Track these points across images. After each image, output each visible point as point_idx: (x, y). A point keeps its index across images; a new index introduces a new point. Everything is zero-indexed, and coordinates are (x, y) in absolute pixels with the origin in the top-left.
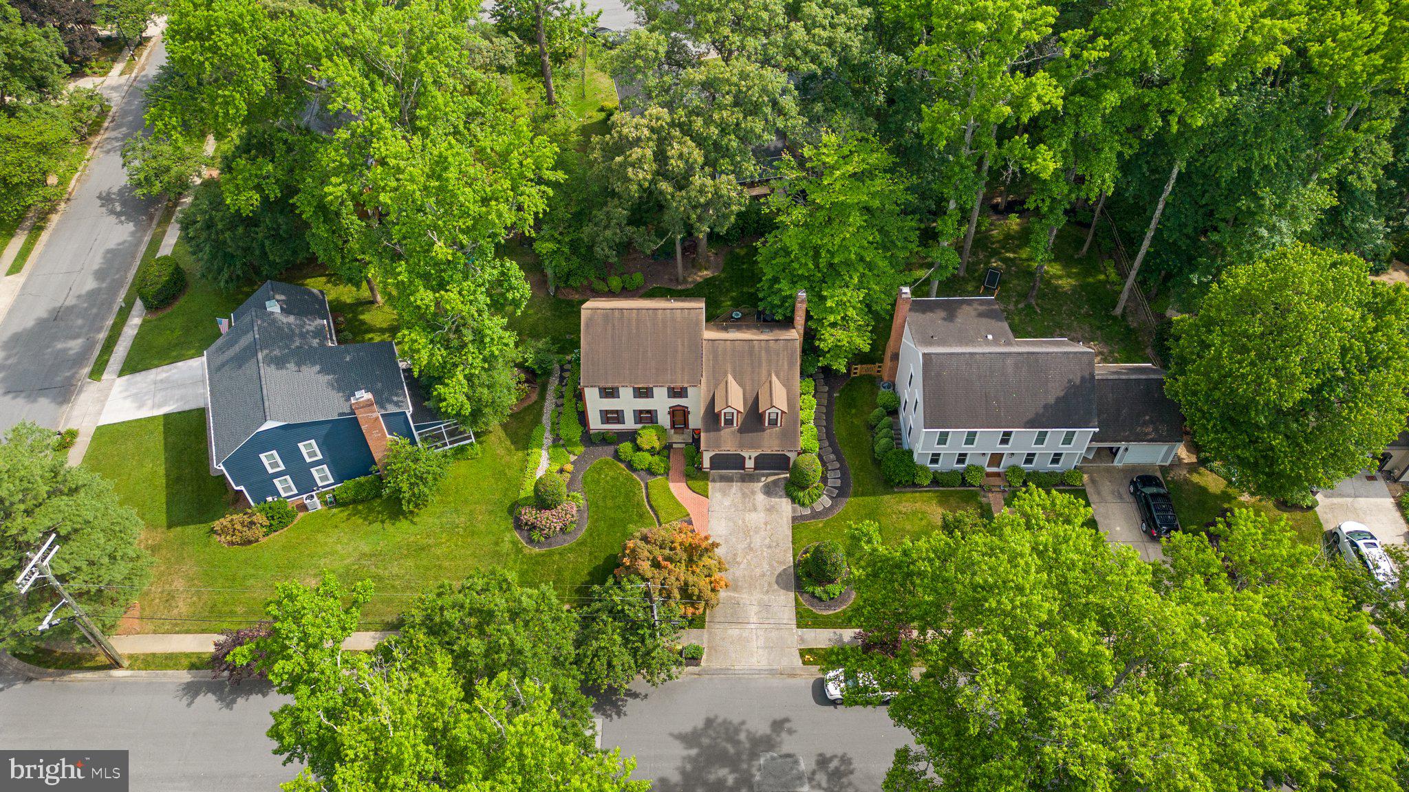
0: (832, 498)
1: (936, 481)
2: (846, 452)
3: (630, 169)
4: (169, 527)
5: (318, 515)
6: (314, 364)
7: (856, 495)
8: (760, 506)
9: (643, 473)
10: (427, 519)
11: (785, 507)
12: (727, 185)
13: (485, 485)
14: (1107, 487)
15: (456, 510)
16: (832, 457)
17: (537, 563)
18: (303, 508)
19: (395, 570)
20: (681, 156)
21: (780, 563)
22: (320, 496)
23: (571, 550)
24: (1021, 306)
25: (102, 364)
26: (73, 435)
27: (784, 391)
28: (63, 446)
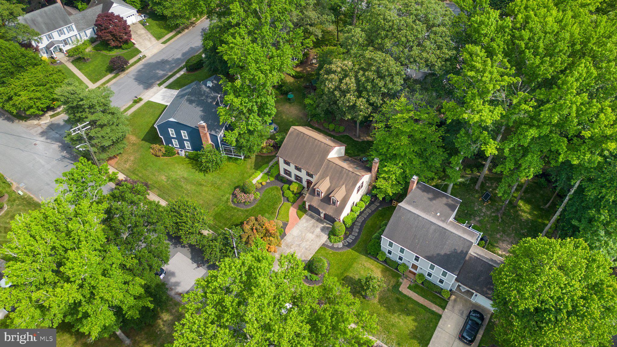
0: (343, 245)
1: (387, 261)
2: (364, 232)
3: (327, 82)
4: (142, 140)
5: (181, 158)
6: (201, 107)
7: (352, 249)
8: (315, 233)
9: (286, 199)
10: (210, 176)
11: (324, 238)
12: (361, 103)
13: (235, 175)
14: (459, 306)
15: (220, 179)
16: (357, 230)
17: (229, 209)
18: (178, 153)
19: (188, 187)
20: (346, 84)
21: (305, 257)
22: (186, 152)
23: (242, 211)
24: (493, 214)
25: (164, 82)
26: (141, 100)
27: (345, 193)
28: (136, 102)
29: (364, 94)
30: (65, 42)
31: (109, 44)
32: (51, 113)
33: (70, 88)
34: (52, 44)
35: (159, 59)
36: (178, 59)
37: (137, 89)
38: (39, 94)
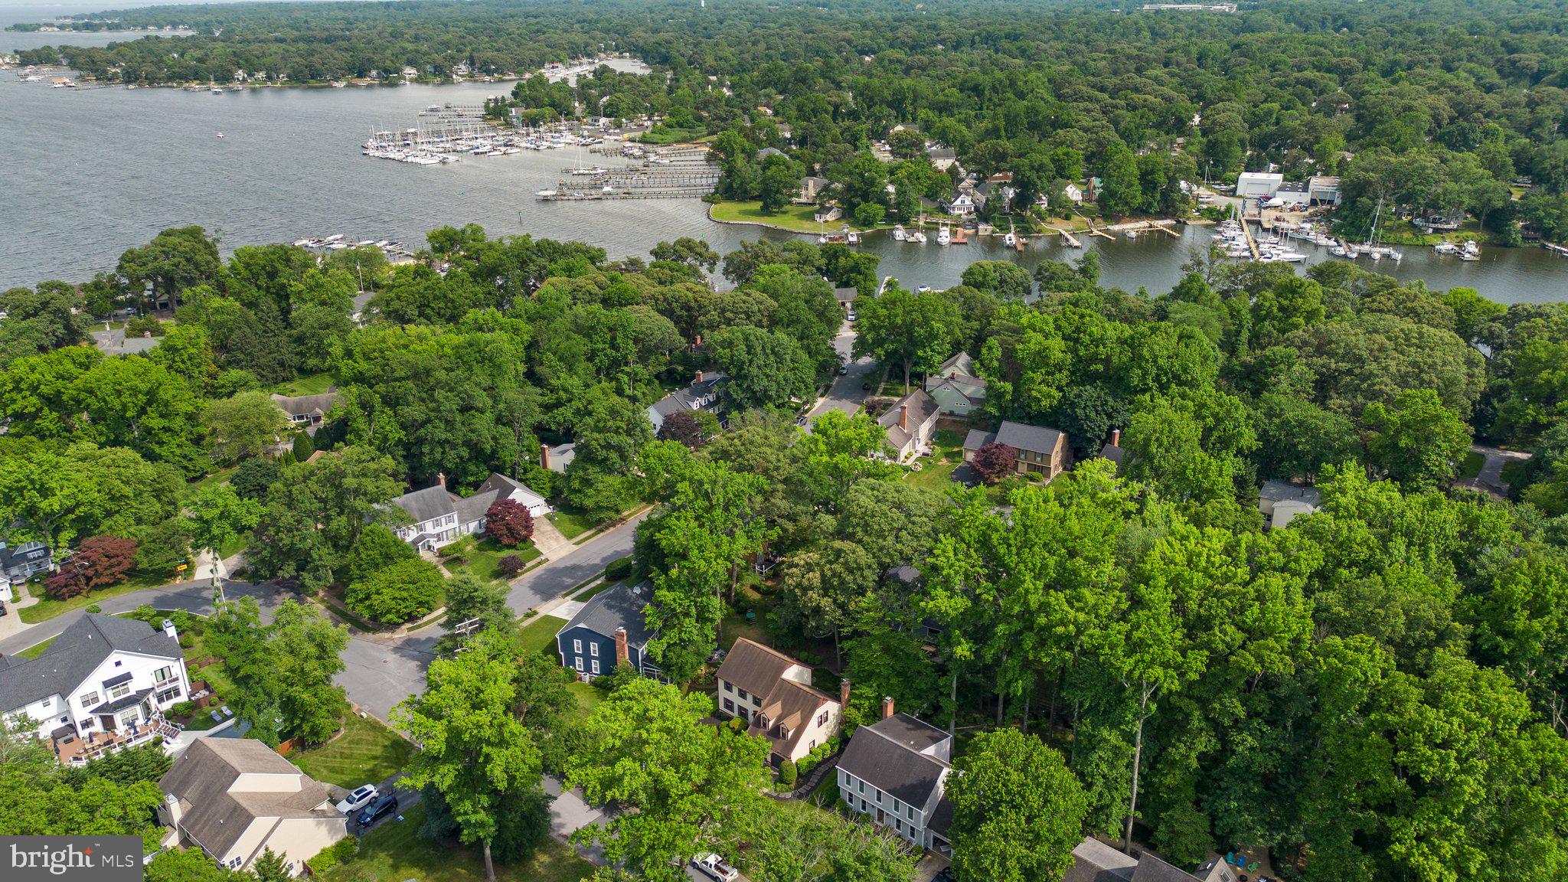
0: (794, 795)
6: (622, 613)
18: (581, 679)
22: (591, 677)
25: (571, 592)
26: (535, 613)
27: (799, 722)
28: (528, 616)
29: (831, 592)
30: (439, 537)
31: (499, 542)
32: (410, 625)
33: (463, 576)
34: (422, 538)
35: (569, 564)
36: (596, 565)
37: (532, 600)
38: (405, 594)
